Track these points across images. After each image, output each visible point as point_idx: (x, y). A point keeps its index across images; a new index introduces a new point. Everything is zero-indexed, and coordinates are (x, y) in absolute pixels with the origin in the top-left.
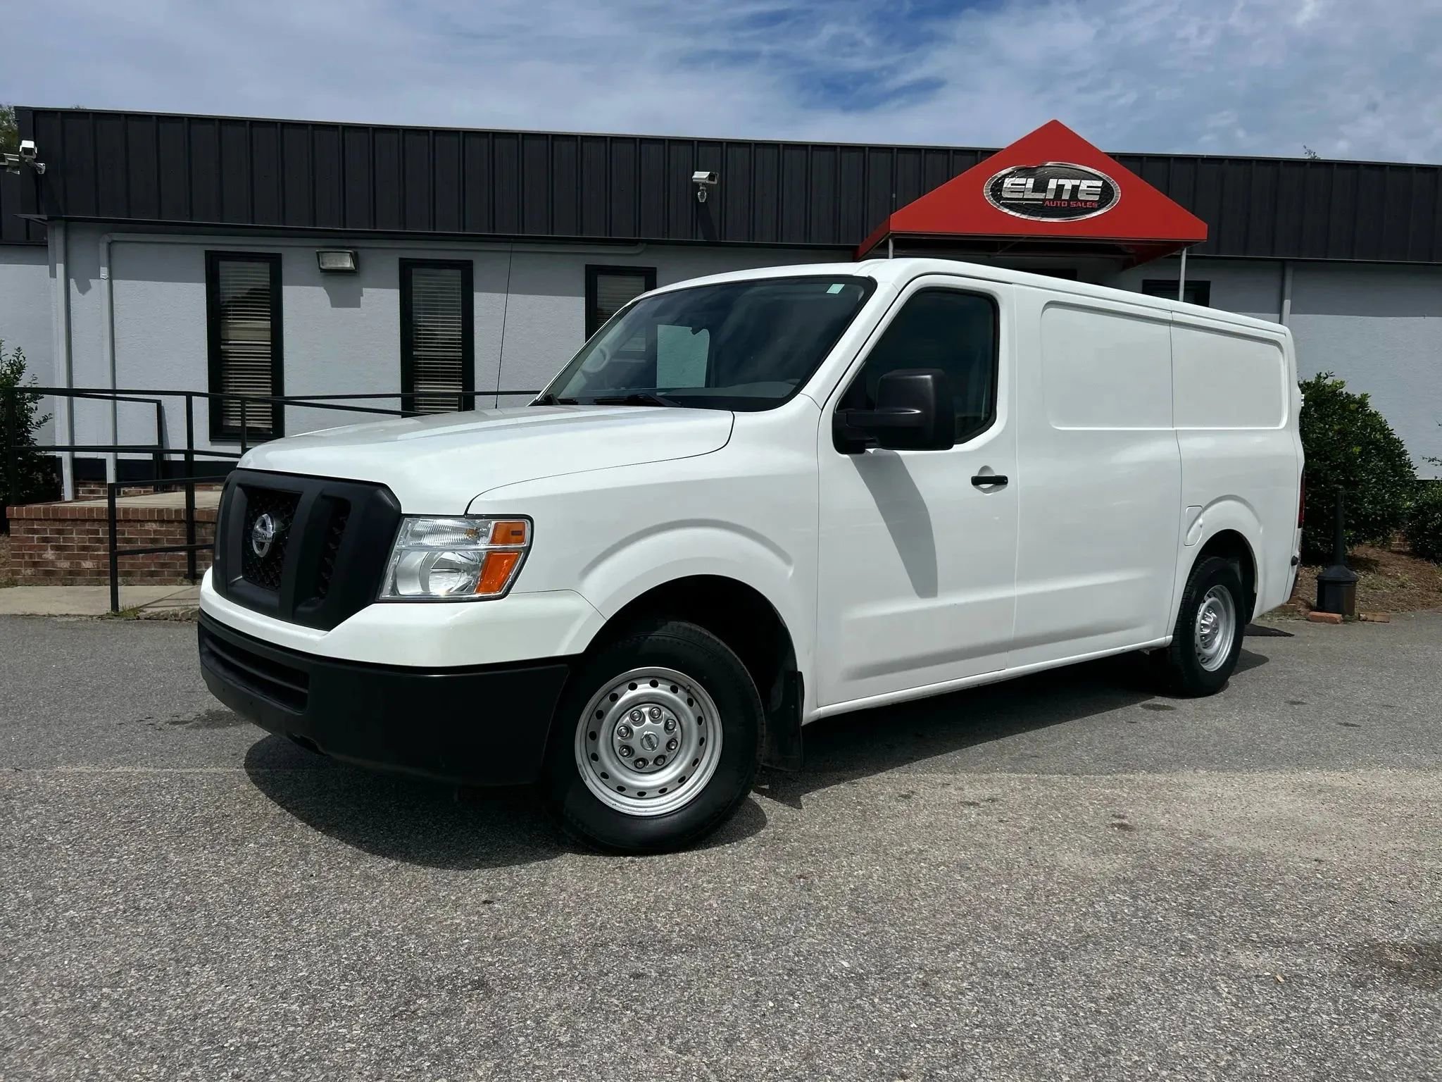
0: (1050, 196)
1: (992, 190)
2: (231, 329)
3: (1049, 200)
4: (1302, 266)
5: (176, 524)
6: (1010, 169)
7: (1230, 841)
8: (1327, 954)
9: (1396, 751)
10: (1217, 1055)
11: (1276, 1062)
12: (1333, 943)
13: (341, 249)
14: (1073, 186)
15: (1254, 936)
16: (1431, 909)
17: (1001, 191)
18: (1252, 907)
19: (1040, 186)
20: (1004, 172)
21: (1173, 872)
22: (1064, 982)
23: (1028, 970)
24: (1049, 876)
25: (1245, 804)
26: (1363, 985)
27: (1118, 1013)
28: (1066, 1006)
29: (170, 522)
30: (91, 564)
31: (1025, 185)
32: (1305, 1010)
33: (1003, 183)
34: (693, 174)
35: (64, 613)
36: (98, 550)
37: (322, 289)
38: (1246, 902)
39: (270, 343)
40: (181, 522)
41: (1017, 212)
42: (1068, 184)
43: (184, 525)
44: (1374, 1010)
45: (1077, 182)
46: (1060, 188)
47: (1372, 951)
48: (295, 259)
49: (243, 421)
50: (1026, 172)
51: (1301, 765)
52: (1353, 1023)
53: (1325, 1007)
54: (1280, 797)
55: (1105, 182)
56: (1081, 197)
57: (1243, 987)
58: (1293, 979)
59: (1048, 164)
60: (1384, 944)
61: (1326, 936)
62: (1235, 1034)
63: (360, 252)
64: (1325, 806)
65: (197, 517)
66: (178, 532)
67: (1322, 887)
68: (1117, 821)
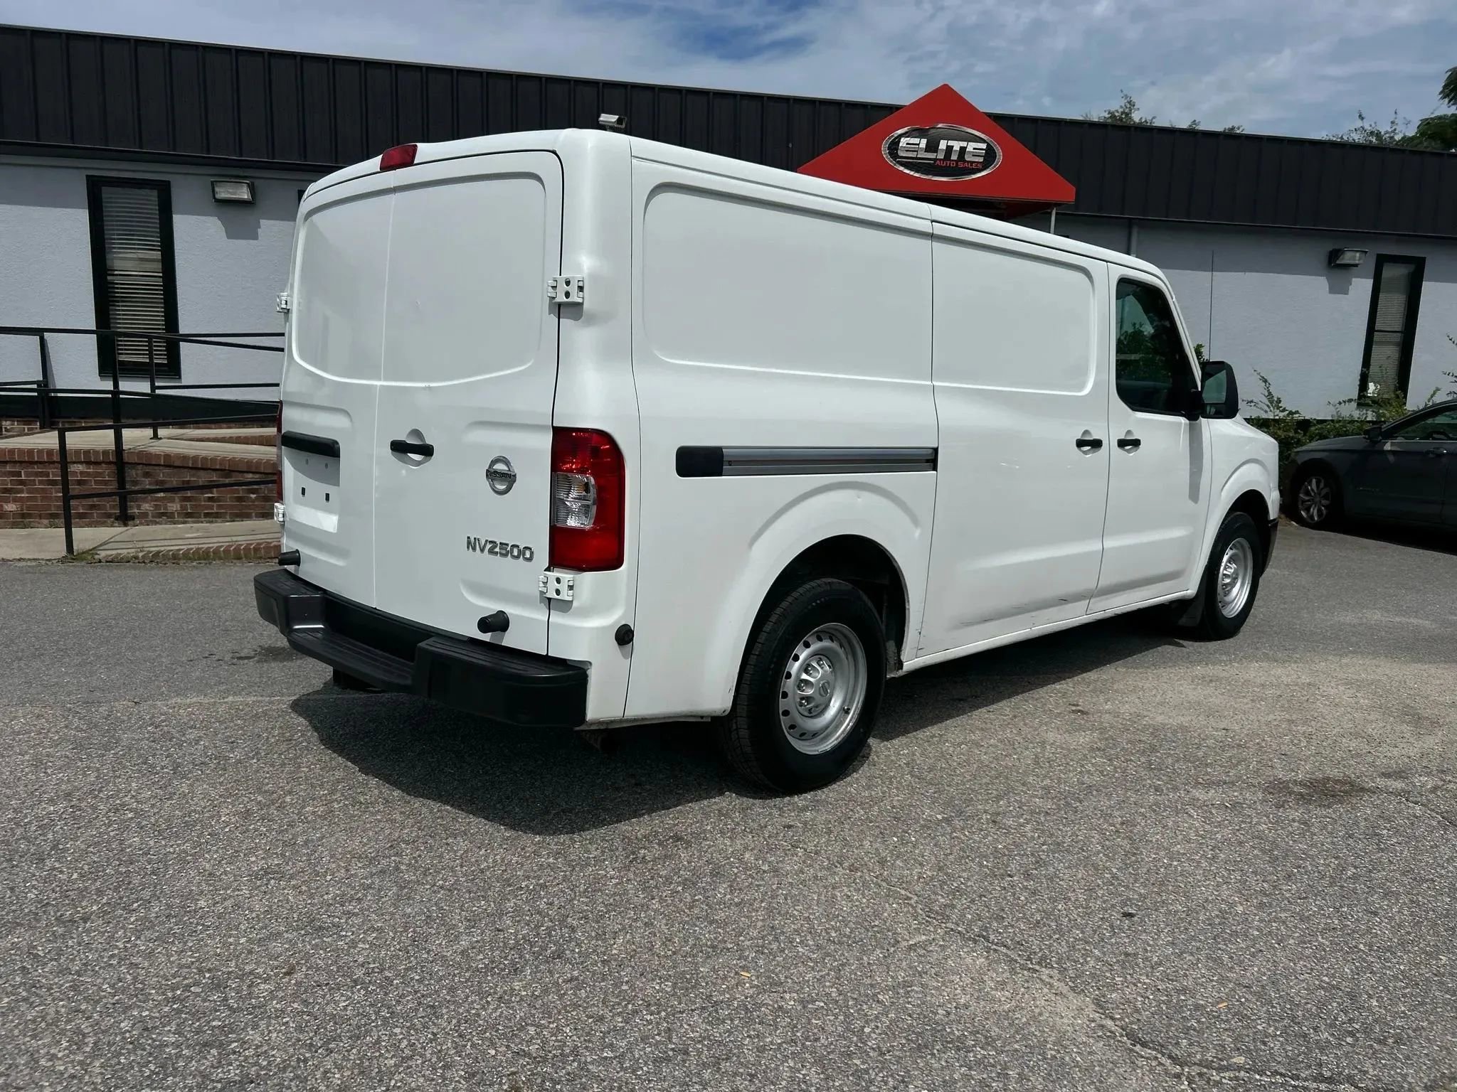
0: (941, 156)
1: (889, 148)
2: (116, 258)
3: (940, 160)
4: (1146, 225)
5: (104, 465)
6: (906, 129)
7: (1160, 719)
8: (1253, 789)
9: (1257, 649)
10: (1204, 851)
11: (1242, 853)
12: (1255, 782)
13: (237, 179)
14: (961, 147)
15: (1201, 780)
16: (1312, 758)
17: (897, 150)
18: (1194, 762)
19: (932, 147)
20: (900, 132)
21: (1129, 742)
22: (1087, 815)
23: (1060, 809)
24: (1044, 748)
25: (1161, 692)
26: (1283, 806)
27: (1131, 832)
28: (1096, 830)
29: (97, 463)
30: (14, 506)
31: (918, 144)
32: (1250, 823)
33: (899, 142)
34: (599, 116)
35: (18, 558)
36: (21, 491)
37: (215, 220)
38: (1186, 759)
39: (161, 275)
40: (110, 463)
41: (911, 170)
42: (957, 145)
43: (113, 467)
44: (1294, 820)
45: (964, 144)
46: (950, 149)
47: (1281, 786)
48: (185, 188)
49: (151, 358)
50: (920, 133)
51: (1191, 662)
52: (1283, 828)
53: (1262, 821)
54: (1185, 686)
55: (988, 145)
56: (968, 158)
57: (1206, 811)
58: (1235, 805)
59: (940, 126)
60: (1288, 782)
61: (1248, 778)
62: (1211, 839)
63: (257, 182)
64: (1218, 691)
65: (126, 459)
66: (107, 473)
67: (1233, 747)
68: (1074, 708)
